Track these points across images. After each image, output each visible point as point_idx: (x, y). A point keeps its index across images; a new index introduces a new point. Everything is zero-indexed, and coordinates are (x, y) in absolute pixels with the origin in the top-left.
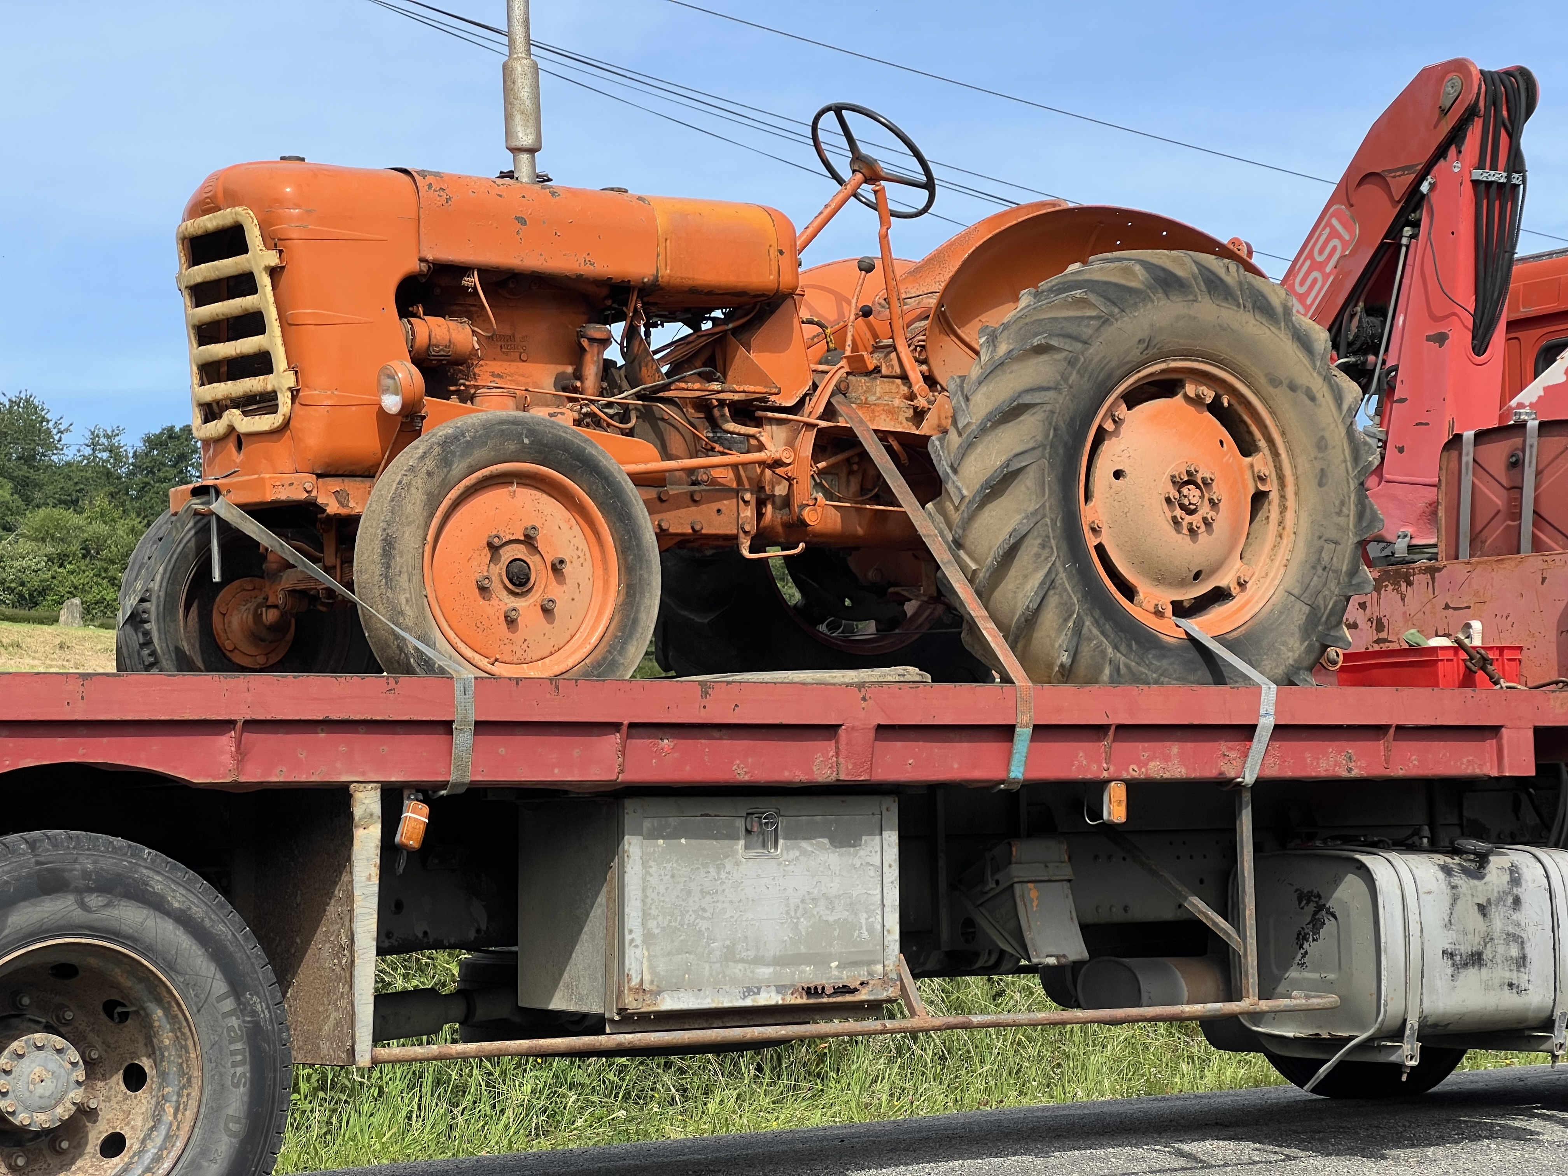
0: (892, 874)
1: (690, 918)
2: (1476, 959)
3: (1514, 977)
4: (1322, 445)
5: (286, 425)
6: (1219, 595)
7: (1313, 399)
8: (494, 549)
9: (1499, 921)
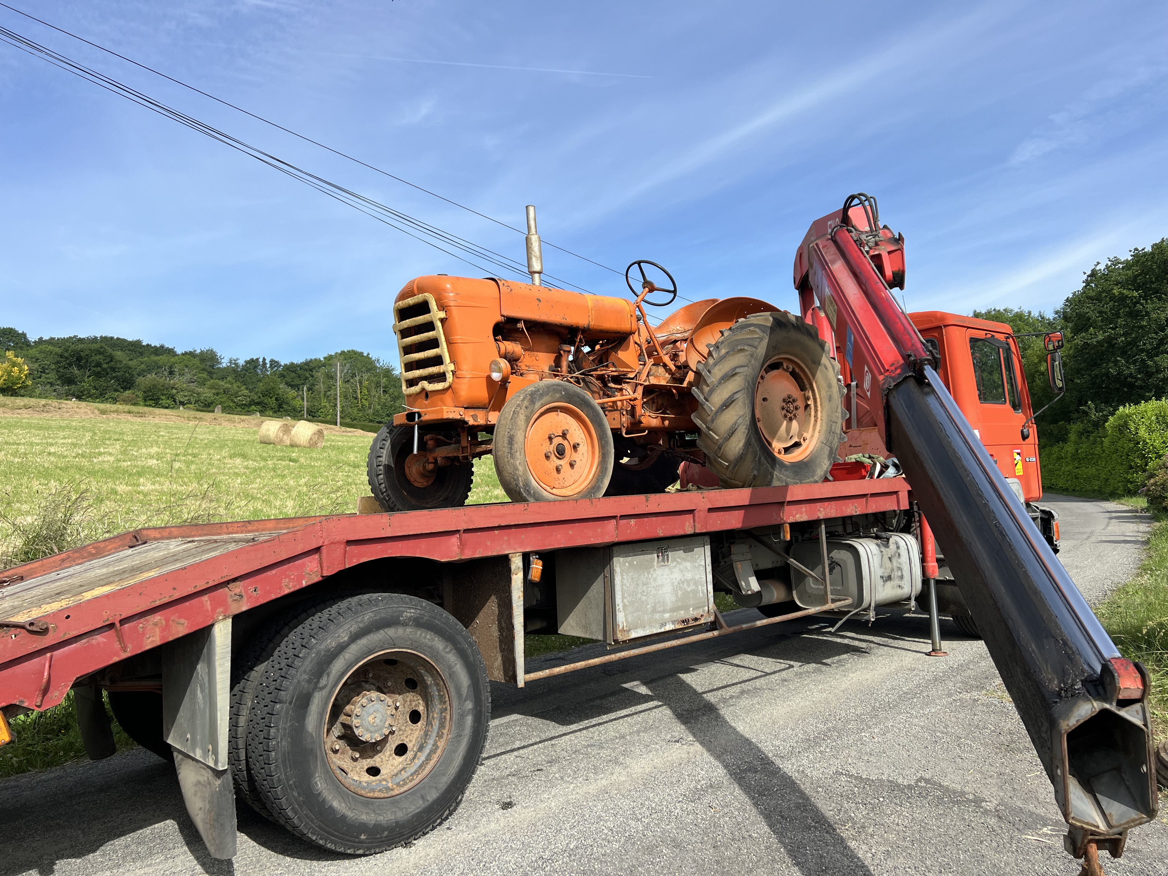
0: (709, 569)
1: (639, 596)
2: (889, 578)
3: (899, 583)
4: (830, 386)
5: (450, 387)
6: (797, 445)
7: (826, 368)
8: (550, 439)
9: (895, 564)
